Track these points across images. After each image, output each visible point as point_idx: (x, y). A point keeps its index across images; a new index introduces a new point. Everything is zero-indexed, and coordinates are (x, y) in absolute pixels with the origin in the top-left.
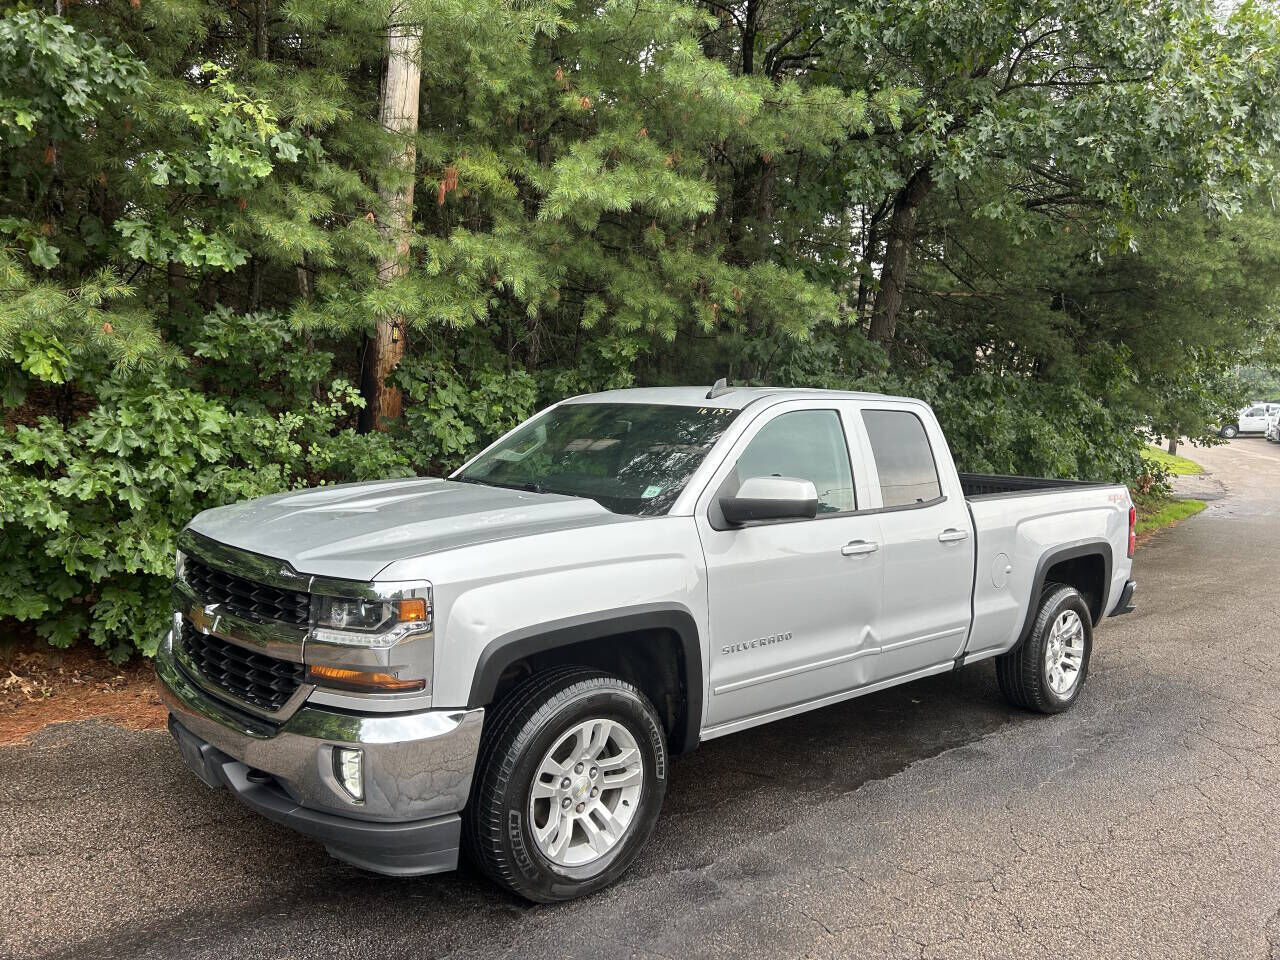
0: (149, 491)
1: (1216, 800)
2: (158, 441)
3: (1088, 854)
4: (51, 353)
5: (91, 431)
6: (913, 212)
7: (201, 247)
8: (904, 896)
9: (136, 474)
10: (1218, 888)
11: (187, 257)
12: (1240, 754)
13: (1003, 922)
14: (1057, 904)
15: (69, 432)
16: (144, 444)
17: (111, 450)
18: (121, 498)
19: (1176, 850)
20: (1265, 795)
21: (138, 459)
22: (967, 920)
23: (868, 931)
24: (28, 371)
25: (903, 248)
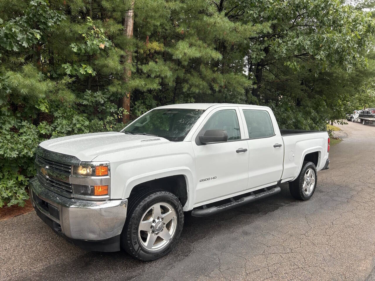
1: (357, 215)
2: (74, 129)
3: (328, 228)
4: (45, 104)
8: (284, 238)
10: (361, 235)
11: (82, 71)
12: (362, 204)
13: (310, 244)
15: (51, 126)
16: (70, 130)
17: (62, 131)
19: (349, 226)
20: (370, 214)
22: (301, 243)
23: (277, 246)
24: (40, 109)
25: (261, 69)
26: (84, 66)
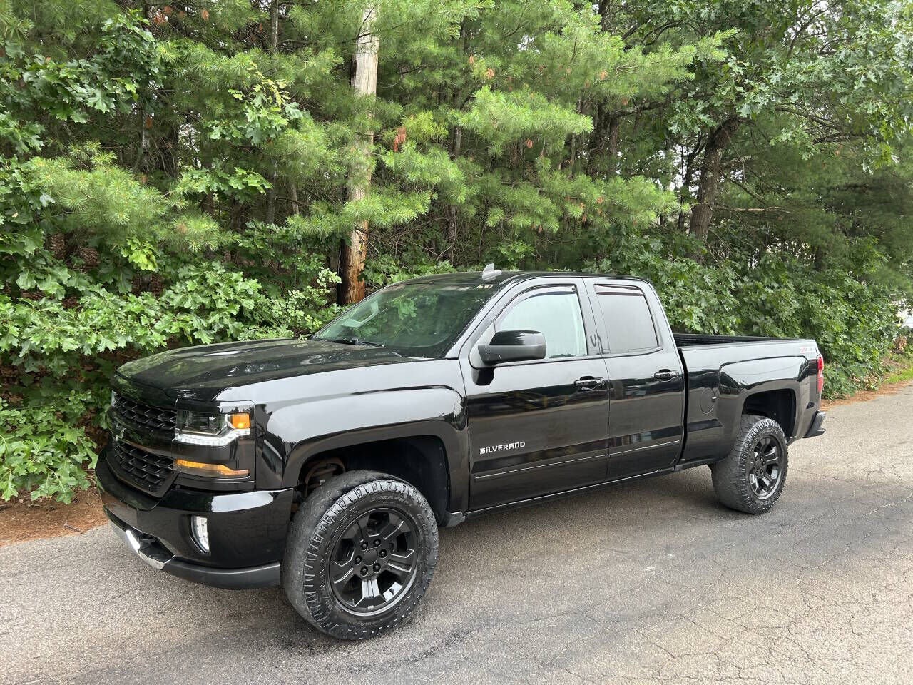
0: (213, 332)
3: (858, 612)
4: (147, 251)
5: (173, 296)
6: (720, 152)
7: (244, 176)
9: (203, 321)
11: (235, 183)
13: (796, 656)
14: (835, 644)
15: (158, 298)
16: (206, 302)
17: (186, 306)
18: (196, 337)
21: (203, 311)
22: (771, 653)
24: (132, 261)
25: (712, 177)
26: (240, 172)
